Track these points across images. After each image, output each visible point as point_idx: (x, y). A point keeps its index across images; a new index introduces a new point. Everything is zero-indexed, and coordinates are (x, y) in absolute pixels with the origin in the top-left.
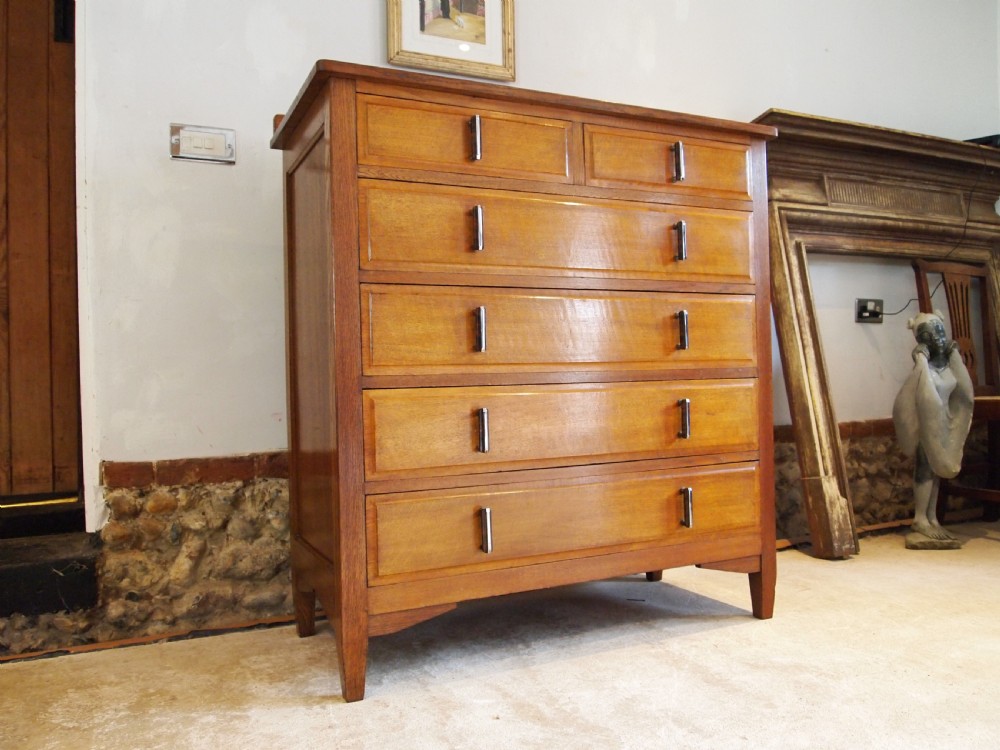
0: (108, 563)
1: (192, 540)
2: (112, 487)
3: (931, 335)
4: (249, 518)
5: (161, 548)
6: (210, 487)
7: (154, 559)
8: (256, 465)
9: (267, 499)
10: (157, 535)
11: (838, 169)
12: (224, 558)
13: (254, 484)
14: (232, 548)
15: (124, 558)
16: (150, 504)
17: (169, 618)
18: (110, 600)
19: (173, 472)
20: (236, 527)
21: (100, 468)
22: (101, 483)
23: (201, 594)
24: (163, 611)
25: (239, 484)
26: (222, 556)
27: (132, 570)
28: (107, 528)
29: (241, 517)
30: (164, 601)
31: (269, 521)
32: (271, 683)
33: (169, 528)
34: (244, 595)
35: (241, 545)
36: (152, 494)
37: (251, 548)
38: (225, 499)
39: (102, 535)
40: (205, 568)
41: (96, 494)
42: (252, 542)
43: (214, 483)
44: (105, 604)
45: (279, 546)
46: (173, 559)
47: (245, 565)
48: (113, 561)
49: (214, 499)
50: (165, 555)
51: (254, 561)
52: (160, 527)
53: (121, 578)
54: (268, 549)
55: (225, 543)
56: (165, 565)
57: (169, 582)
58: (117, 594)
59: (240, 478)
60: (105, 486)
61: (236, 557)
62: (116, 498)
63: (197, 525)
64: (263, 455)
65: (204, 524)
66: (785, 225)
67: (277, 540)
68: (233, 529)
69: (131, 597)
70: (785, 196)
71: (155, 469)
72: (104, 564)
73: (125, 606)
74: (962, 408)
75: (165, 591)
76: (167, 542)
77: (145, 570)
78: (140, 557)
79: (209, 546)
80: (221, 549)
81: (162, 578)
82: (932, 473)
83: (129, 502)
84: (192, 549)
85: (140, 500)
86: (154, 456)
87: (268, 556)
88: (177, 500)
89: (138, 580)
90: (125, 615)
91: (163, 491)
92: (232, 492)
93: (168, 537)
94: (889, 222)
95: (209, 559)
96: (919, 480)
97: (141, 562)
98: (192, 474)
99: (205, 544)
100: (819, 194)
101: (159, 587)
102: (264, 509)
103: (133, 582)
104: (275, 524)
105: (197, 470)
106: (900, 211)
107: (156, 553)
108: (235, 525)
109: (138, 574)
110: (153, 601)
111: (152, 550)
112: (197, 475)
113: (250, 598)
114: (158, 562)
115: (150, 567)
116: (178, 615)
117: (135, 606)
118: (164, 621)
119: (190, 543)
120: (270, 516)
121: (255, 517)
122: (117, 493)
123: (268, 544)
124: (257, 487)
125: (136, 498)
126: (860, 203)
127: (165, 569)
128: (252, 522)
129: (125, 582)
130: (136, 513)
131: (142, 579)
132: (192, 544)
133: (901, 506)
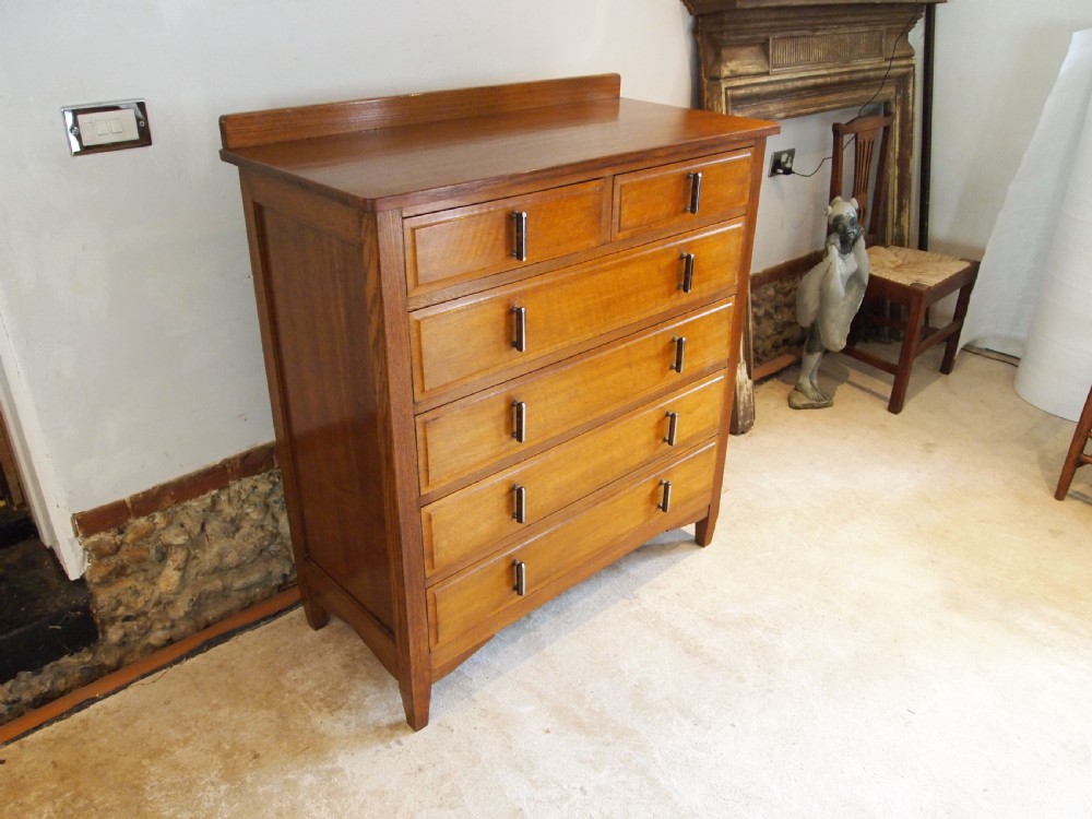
0: (99, 599)
1: (176, 552)
2: (87, 534)
3: (845, 228)
4: (228, 519)
5: (145, 567)
6: (188, 503)
7: (141, 578)
8: (229, 471)
9: (244, 497)
10: (141, 560)
11: (783, 28)
12: (211, 560)
13: (228, 487)
14: (215, 549)
15: (114, 590)
16: (129, 537)
17: (168, 624)
18: (107, 627)
19: (148, 502)
20: (217, 528)
21: (73, 522)
22: (77, 535)
23: (194, 595)
24: (160, 620)
25: (215, 492)
26: (208, 557)
27: (125, 599)
28: (92, 570)
29: (220, 519)
30: (159, 612)
31: (247, 514)
32: (331, 713)
33: (153, 551)
34: (233, 581)
35: (224, 542)
36: (130, 528)
37: (234, 542)
38: (204, 510)
39: (88, 578)
40: (192, 571)
41: (72, 545)
42: (233, 538)
43: (191, 499)
44: (104, 632)
45: (261, 534)
46: (160, 573)
47: (231, 558)
48: (103, 598)
49: (192, 512)
50: (150, 573)
51: (240, 554)
52: (144, 554)
53: (116, 609)
54: (251, 540)
55: (207, 543)
56: (152, 581)
57: (161, 593)
58: (113, 620)
59: (214, 488)
60: (81, 534)
61: (221, 556)
62: (94, 542)
63: (180, 540)
64: (234, 459)
65: (187, 537)
66: (730, 104)
67: (256, 528)
68: (213, 530)
69: (127, 618)
70: (732, 71)
71: (129, 506)
72: (96, 602)
73: (123, 627)
74: (855, 287)
75: (158, 603)
76: (151, 562)
77: (137, 593)
78: (128, 583)
79: (193, 552)
80: (204, 551)
81: (152, 594)
82: (822, 347)
83: (109, 543)
84: (179, 562)
85: (119, 537)
86: (125, 494)
87: (252, 546)
88: (155, 524)
89: (133, 605)
90: (125, 635)
91: (142, 522)
92: (208, 501)
93: (154, 558)
94: (820, 81)
95: (195, 562)
96: (810, 351)
97: (130, 588)
98: (168, 498)
99: (189, 553)
100: (762, 61)
101: (153, 601)
102: (242, 507)
103: (128, 606)
104: (255, 516)
105: (173, 493)
106: (829, 65)
107: (142, 573)
108: (214, 526)
109: (132, 600)
110: (149, 615)
111: (136, 572)
112: (173, 497)
113: (239, 584)
114: (146, 580)
115: (139, 588)
116: (176, 618)
117: (133, 625)
118: (164, 628)
119: (174, 557)
120: (249, 510)
121: (233, 515)
122: (94, 538)
123: (249, 535)
124: (233, 488)
125: (114, 536)
126: (798, 63)
127: (154, 584)
128: (233, 521)
129: (121, 610)
130: (117, 549)
131: (136, 602)
132: (179, 557)
133: (778, 336)
